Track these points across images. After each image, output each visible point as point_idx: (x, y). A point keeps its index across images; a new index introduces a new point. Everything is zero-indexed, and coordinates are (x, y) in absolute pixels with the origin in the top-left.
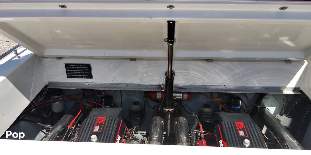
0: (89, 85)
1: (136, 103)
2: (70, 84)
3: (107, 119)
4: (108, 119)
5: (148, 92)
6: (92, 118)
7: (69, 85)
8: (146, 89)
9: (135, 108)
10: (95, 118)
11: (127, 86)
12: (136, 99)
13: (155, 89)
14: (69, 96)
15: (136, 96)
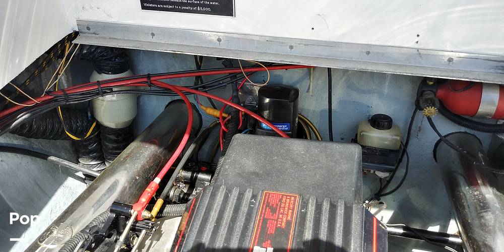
0: (219, 40)
2: (153, 35)
3: (305, 205)
4: (311, 208)
6: (235, 193)
7: (150, 39)
9: (378, 138)
10: (248, 194)
11: (368, 53)
14: (149, 76)
15: (381, 95)
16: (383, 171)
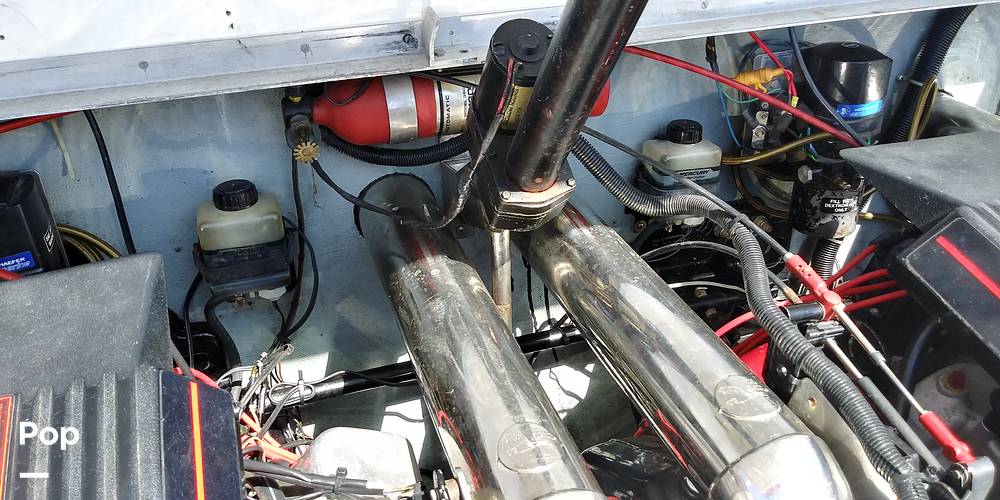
1: (232, 195)
5: (314, 93)
8: (305, 70)
9: (235, 229)
11: (144, 65)
12: (229, 167)
13: (376, 60)
15: (221, 143)
16: (272, 286)
